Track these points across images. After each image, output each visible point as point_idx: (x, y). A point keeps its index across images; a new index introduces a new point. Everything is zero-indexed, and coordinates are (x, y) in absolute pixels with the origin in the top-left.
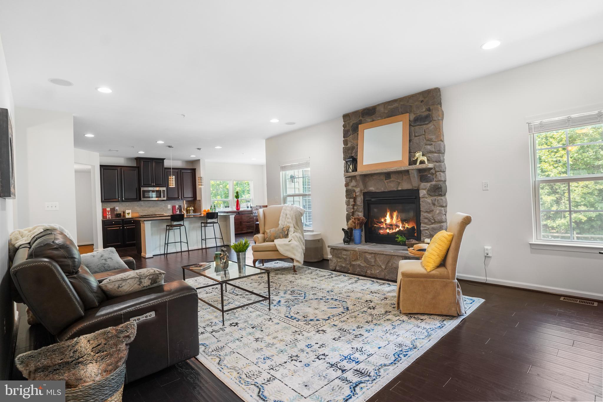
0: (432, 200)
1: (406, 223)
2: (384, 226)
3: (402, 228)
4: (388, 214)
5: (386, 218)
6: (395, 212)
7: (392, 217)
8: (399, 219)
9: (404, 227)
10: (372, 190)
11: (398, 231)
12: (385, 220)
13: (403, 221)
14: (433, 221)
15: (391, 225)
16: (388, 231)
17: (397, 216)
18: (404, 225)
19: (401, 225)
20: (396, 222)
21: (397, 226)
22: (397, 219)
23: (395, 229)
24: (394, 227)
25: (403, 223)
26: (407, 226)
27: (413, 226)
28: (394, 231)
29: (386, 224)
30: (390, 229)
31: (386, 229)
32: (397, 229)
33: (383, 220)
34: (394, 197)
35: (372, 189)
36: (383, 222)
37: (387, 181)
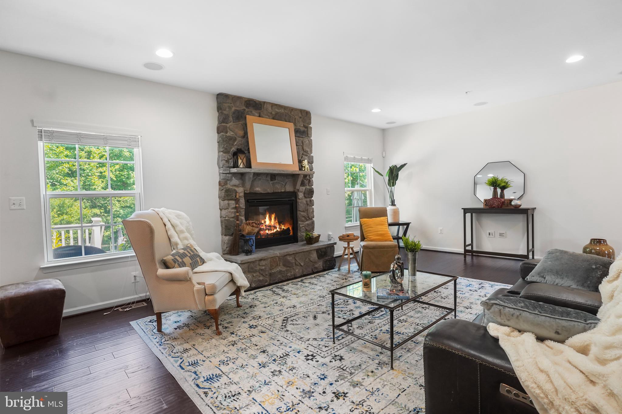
0: (306, 201)
1: (282, 224)
2: (264, 227)
3: (279, 229)
4: (267, 216)
5: (266, 220)
6: (273, 214)
7: (270, 219)
8: (277, 221)
9: (281, 228)
10: (258, 191)
11: (275, 232)
12: (265, 222)
13: (280, 223)
14: (308, 219)
15: (270, 226)
16: (267, 231)
17: (275, 218)
18: (281, 226)
19: (278, 227)
20: (274, 224)
21: (275, 227)
22: (275, 220)
23: (274, 230)
24: (272, 228)
25: (279, 225)
26: (283, 227)
27: (288, 227)
28: (272, 232)
29: (265, 225)
30: (269, 230)
31: (266, 230)
32: (275, 230)
33: (263, 222)
34: (276, 199)
35: (258, 189)
36: (263, 224)
37: (271, 182)
